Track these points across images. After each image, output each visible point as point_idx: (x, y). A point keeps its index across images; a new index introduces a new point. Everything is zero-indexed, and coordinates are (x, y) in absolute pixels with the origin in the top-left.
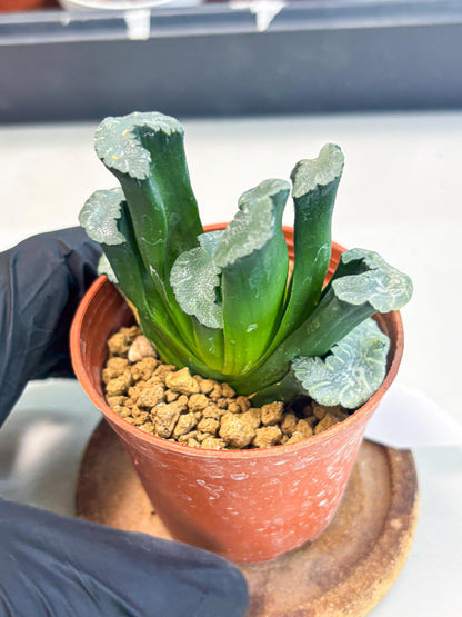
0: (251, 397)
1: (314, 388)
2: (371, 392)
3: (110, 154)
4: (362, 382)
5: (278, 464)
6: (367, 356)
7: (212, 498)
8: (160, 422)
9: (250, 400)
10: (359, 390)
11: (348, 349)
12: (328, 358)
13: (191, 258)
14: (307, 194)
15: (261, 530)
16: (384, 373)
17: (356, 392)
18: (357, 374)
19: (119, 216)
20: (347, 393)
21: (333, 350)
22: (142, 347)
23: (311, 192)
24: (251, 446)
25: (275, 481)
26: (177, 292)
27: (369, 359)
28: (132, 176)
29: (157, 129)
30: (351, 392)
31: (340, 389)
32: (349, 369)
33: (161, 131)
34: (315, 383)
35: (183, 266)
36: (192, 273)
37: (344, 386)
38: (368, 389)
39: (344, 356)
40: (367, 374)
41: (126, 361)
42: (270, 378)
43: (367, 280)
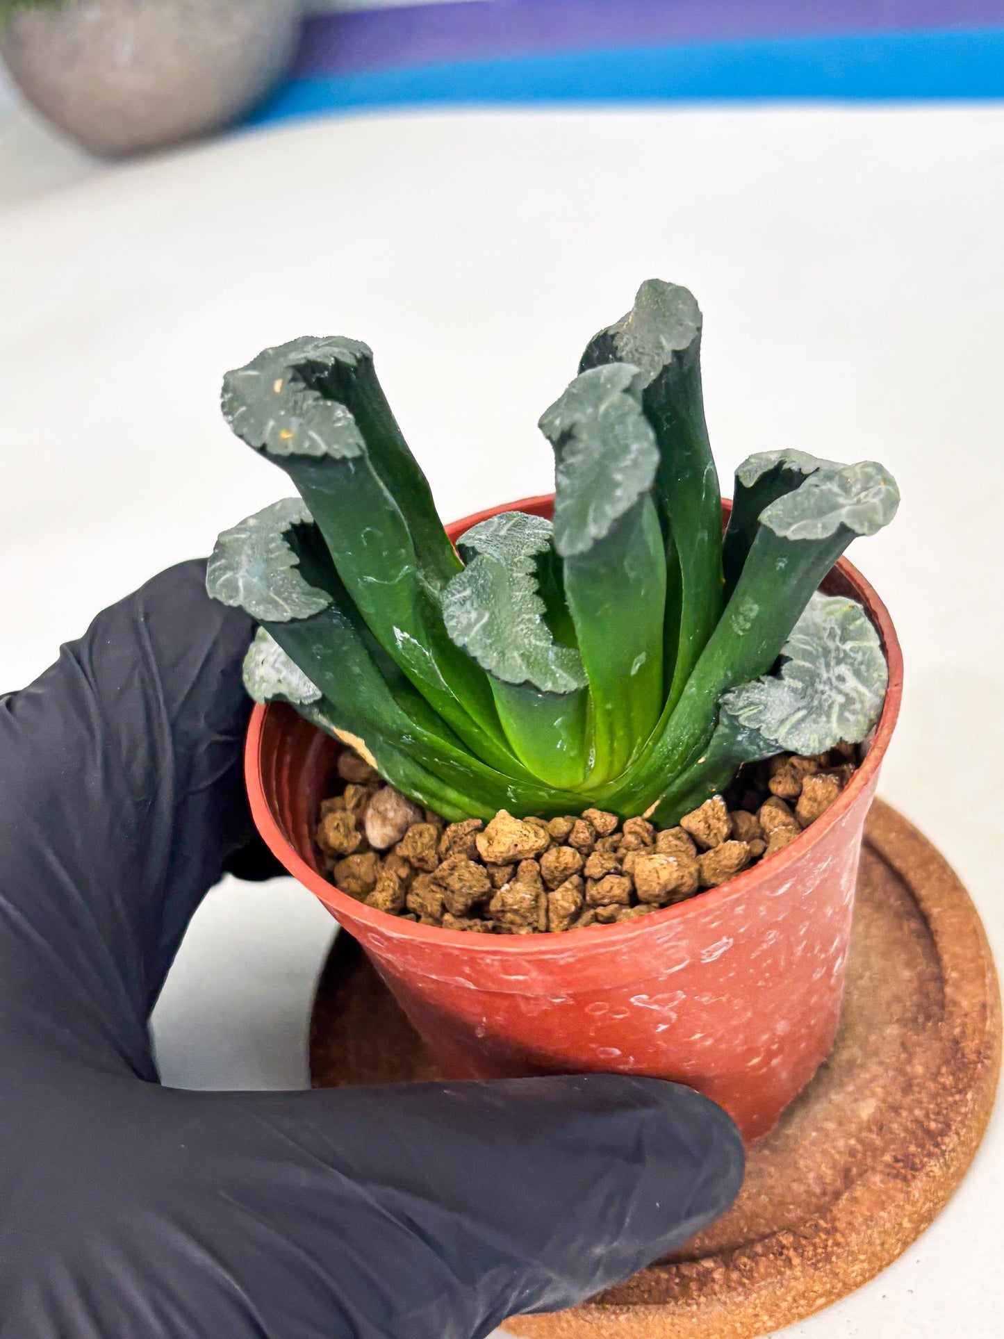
0: (648, 813)
1: (783, 730)
2: (878, 701)
3: (275, 434)
4: (856, 690)
5: (781, 891)
6: (844, 640)
7: (662, 1027)
8: (518, 920)
9: (648, 820)
10: (858, 706)
11: (807, 643)
12: (785, 668)
13: (473, 582)
14: (661, 376)
15: (756, 1061)
16: (882, 660)
17: (854, 712)
18: (841, 679)
19: (295, 560)
20: (842, 719)
21: (785, 651)
22: (391, 814)
23: (666, 369)
24: (702, 888)
25: (772, 936)
26: (476, 652)
27: (848, 646)
28: (338, 456)
29: (331, 362)
30: (847, 714)
31: (828, 716)
32: (825, 676)
33: (338, 363)
34: (782, 722)
35: (463, 602)
36: (487, 609)
37: (830, 707)
38: (870, 698)
39: (806, 655)
40: (857, 673)
41: (371, 855)
42: (683, 756)
43: (817, 490)
